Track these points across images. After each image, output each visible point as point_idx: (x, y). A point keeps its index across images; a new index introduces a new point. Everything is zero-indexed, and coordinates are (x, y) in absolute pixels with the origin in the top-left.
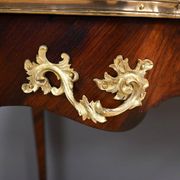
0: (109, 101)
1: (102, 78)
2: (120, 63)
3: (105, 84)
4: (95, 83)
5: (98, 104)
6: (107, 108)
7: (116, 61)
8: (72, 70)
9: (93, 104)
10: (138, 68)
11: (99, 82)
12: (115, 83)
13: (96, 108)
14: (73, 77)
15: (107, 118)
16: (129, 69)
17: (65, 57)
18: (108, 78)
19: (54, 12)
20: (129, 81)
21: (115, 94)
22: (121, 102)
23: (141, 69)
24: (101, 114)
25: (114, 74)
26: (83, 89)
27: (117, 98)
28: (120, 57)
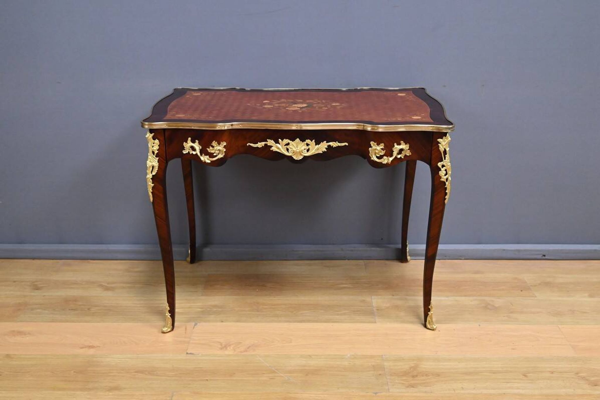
0: (211, 155)
1: (209, 148)
2: (214, 143)
3: (210, 150)
4: (207, 150)
5: (208, 157)
6: (211, 158)
7: (213, 143)
8: (199, 145)
9: (206, 156)
10: (221, 145)
11: (208, 149)
12: (213, 150)
13: (207, 158)
14: (200, 148)
15: (211, 161)
16: (218, 145)
17: (197, 141)
18: (211, 148)
19: (193, 128)
20: (217, 149)
21: (214, 153)
22: (216, 156)
23: (222, 145)
24: (209, 160)
25: (213, 147)
26: (203, 151)
27: (215, 155)
28: (214, 141)
